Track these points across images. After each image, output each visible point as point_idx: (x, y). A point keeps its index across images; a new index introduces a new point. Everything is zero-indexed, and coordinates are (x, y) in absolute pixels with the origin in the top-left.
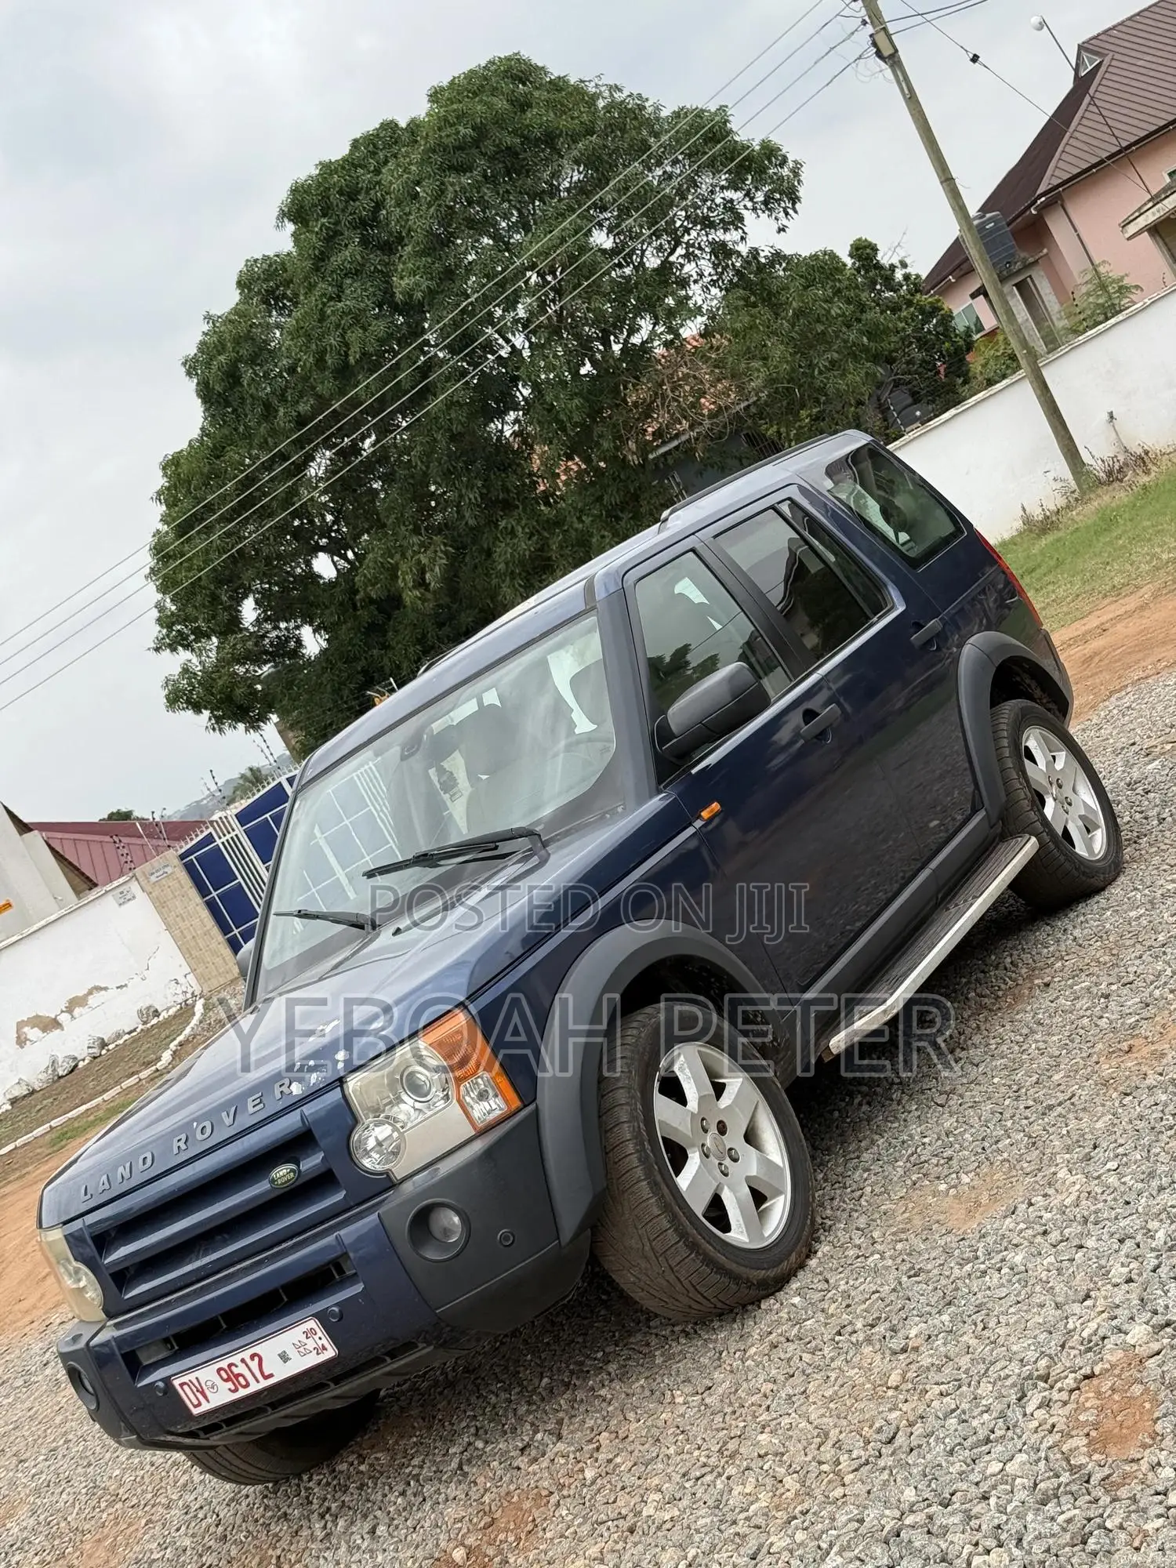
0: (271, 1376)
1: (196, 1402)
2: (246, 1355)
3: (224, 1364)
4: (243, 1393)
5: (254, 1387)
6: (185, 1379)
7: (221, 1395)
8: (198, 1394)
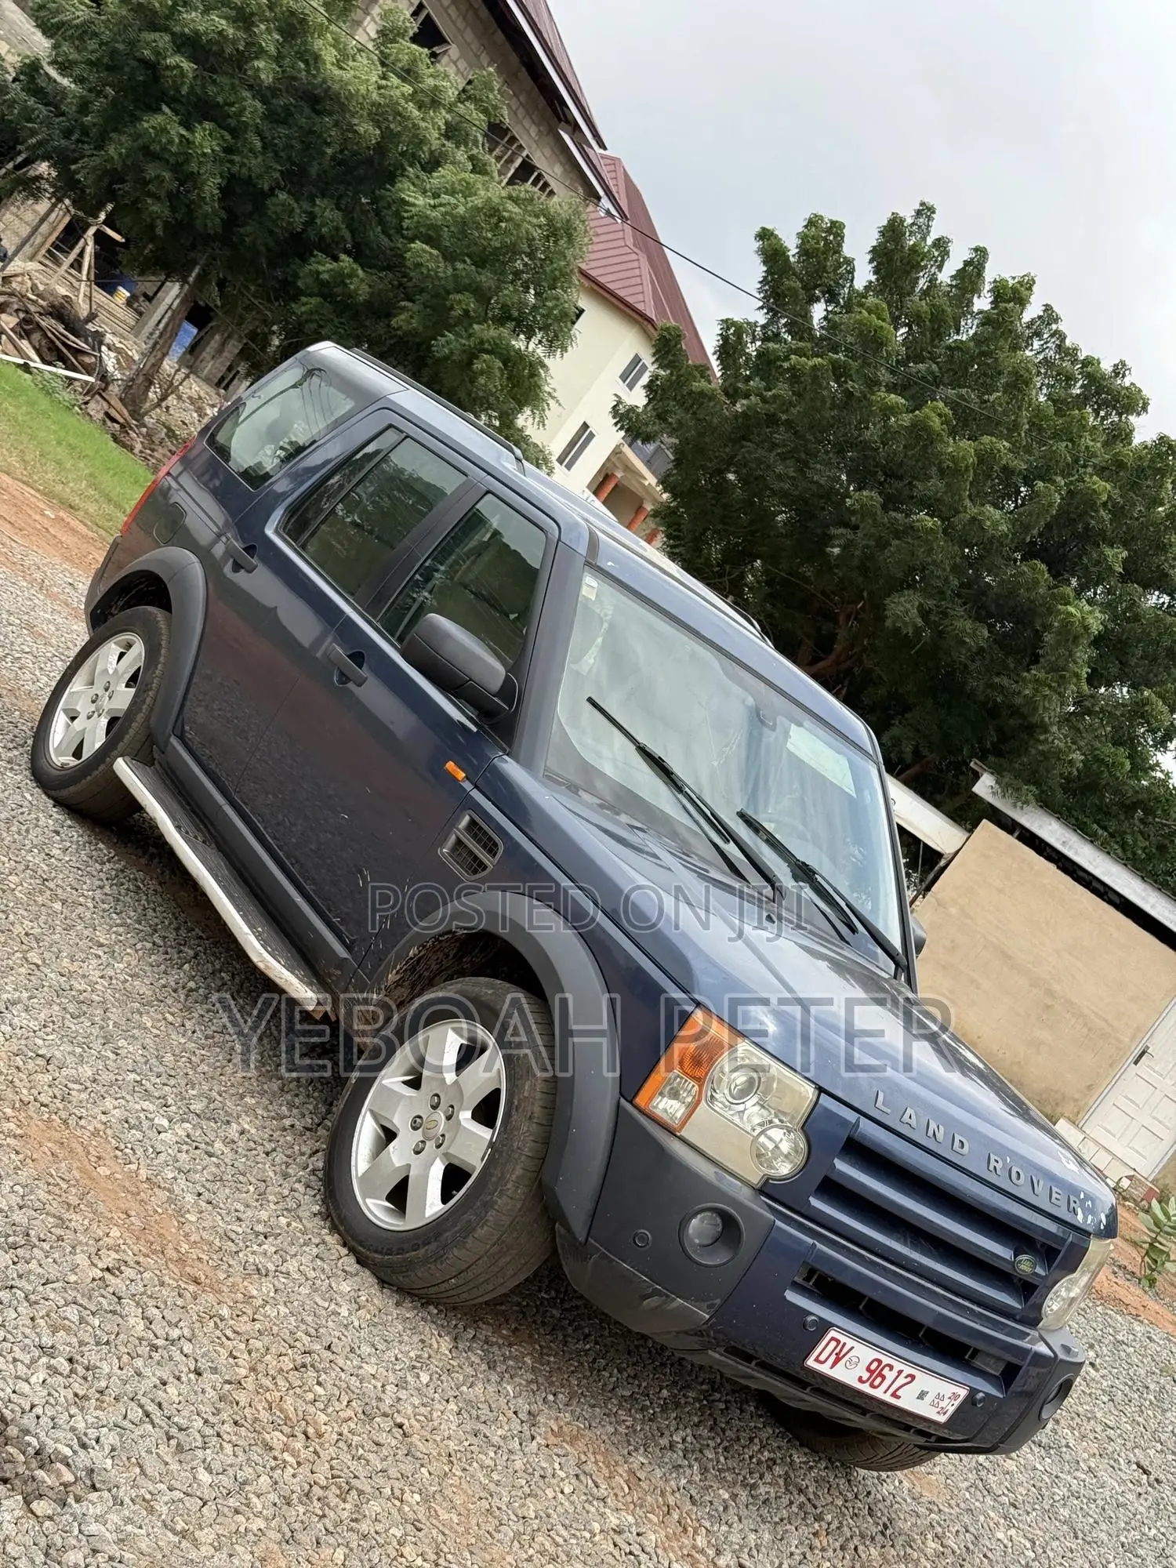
0: (898, 1397)
1: (822, 1358)
2: (908, 1370)
3: (886, 1360)
4: (866, 1388)
5: (878, 1393)
6: (843, 1339)
7: (848, 1374)
8: (833, 1357)
